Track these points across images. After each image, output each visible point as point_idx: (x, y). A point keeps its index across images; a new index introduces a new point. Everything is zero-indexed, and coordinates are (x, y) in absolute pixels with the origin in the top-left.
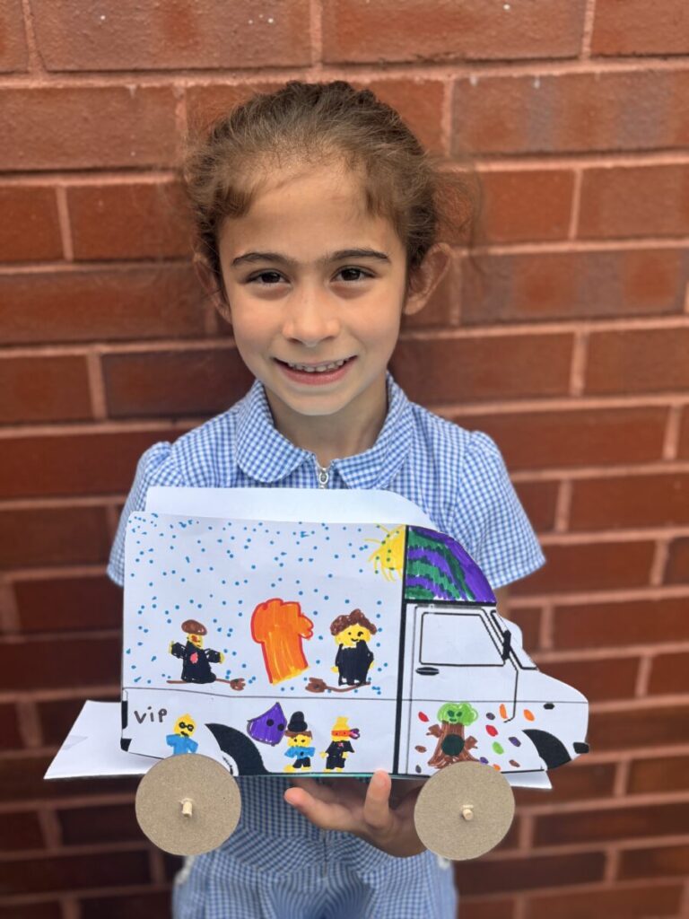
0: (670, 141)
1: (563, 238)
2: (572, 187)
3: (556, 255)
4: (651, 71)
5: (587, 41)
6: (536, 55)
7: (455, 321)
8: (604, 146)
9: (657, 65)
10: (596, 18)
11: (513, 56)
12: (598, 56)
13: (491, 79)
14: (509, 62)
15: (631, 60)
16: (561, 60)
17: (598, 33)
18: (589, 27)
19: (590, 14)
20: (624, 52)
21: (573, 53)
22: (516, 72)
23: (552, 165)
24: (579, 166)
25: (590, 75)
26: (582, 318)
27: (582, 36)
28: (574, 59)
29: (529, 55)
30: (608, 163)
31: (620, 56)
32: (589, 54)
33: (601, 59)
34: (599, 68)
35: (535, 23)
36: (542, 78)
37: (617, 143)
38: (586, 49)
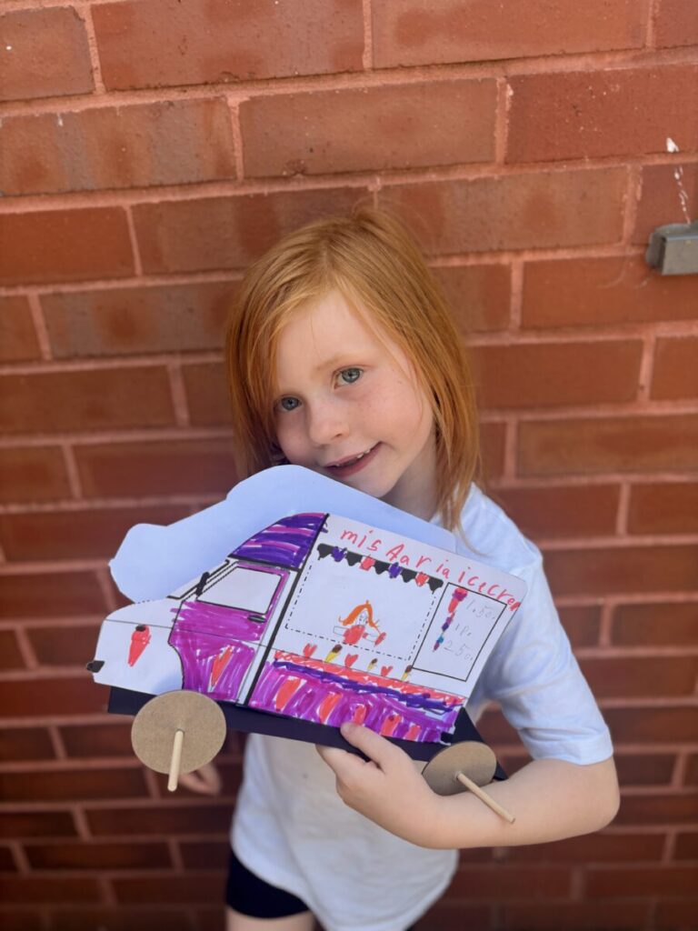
0: (210, 175)
1: (132, 276)
2: (126, 226)
3: (126, 290)
4: (171, 104)
5: (97, 76)
6: (50, 94)
7: (48, 357)
8: (146, 182)
9: (174, 96)
10: (100, 53)
11: (28, 97)
12: (112, 89)
13: (15, 119)
14: (28, 102)
15: (148, 93)
16: (79, 96)
17: (106, 68)
18: (96, 63)
19: (94, 51)
20: (138, 87)
21: (86, 90)
22: (37, 111)
23: (101, 203)
24: (127, 202)
25: (111, 110)
26: (171, 353)
27: (92, 72)
28: (90, 93)
29: (43, 94)
30: (155, 199)
31: (134, 89)
32: (104, 89)
33: (117, 93)
34: (117, 102)
35: (41, 62)
36: (63, 116)
37: (158, 179)
38: (99, 85)
